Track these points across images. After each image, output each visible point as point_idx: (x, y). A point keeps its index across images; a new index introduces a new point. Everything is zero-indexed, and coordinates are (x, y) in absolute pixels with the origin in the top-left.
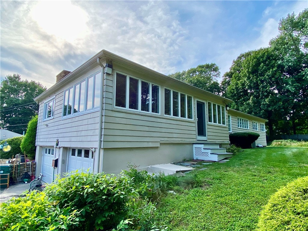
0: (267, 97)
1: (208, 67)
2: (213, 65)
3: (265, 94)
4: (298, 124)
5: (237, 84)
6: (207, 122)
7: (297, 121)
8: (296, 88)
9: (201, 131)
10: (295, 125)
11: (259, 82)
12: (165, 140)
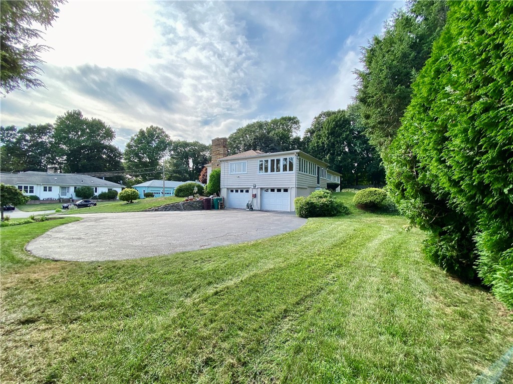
0: (340, 155)
1: (290, 119)
2: (294, 118)
3: (339, 153)
4: (360, 177)
5: (318, 142)
6: (320, 177)
7: (359, 174)
8: (362, 149)
9: (318, 183)
10: (358, 177)
11: (336, 142)
12: (311, 186)
